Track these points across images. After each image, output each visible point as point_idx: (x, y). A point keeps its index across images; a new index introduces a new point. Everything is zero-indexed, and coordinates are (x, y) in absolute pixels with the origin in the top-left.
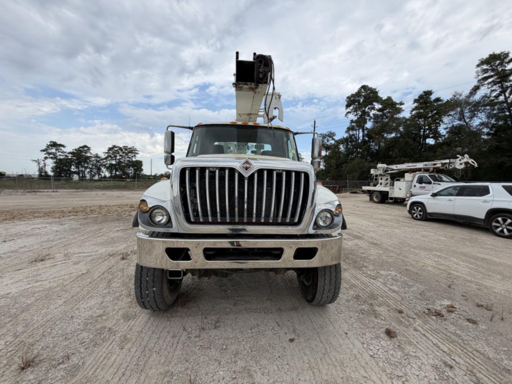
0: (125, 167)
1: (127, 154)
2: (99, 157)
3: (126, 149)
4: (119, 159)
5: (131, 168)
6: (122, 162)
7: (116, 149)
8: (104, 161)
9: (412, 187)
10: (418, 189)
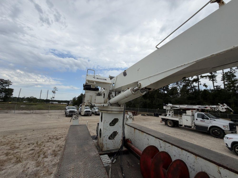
5: (3, 93)
9: (194, 120)
10: (199, 122)
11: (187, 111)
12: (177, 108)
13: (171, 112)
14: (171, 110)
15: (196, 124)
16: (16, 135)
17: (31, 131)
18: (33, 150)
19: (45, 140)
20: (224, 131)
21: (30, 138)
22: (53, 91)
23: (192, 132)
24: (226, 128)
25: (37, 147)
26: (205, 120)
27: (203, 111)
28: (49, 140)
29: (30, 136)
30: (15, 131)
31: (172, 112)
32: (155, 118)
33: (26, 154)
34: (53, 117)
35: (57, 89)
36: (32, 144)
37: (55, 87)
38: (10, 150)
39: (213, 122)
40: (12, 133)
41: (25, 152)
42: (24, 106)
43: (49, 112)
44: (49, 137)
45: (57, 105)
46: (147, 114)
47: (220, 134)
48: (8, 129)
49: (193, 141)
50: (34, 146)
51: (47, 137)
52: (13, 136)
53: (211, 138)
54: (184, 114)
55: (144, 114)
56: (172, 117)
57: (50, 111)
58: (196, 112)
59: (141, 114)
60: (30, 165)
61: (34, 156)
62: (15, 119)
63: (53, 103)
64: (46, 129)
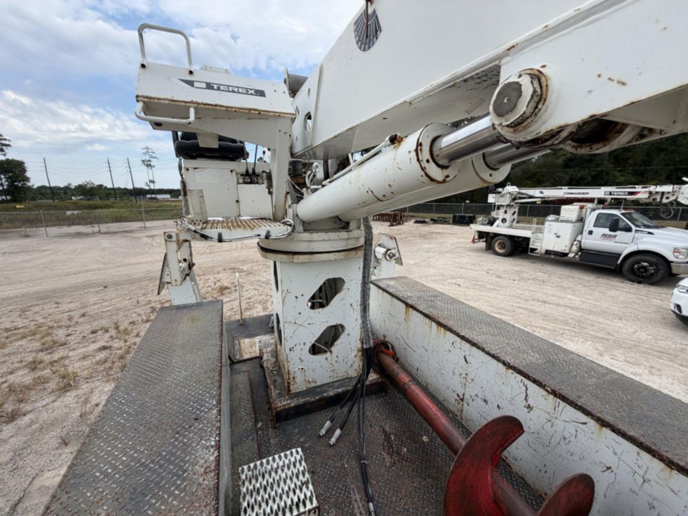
9: (582, 233)
10: (598, 240)
11: (564, 208)
12: (531, 197)
13: (510, 211)
14: (512, 206)
15: (583, 246)
16: (56, 306)
17: (98, 289)
18: (104, 348)
19: (139, 315)
20: (672, 264)
21: (96, 312)
22: (143, 161)
23: (564, 269)
24: (680, 257)
25: (117, 338)
26: (618, 233)
27: (617, 203)
28: (151, 314)
29: (95, 304)
30: (54, 291)
31: (513, 212)
32: (457, 228)
33: (87, 363)
34: (158, 241)
35: (154, 155)
36: (101, 329)
37: (147, 148)
38: (42, 351)
39: (645, 239)
40: (44, 297)
41: (84, 358)
42: (75, 212)
43: (147, 226)
44: (150, 306)
45: (168, 204)
46: (432, 220)
47: (652, 274)
48: (33, 286)
49: (569, 296)
50: (108, 335)
51: (144, 305)
52: (50, 308)
53: (620, 284)
54: (551, 217)
55: (422, 219)
56: (511, 227)
57: (148, 224)
58: (594, 210)
59: (414, 220)
60: (100, 397)
61: (111, 368)
62: (52, 254)
63: (155, 198)
64: (139, 280)
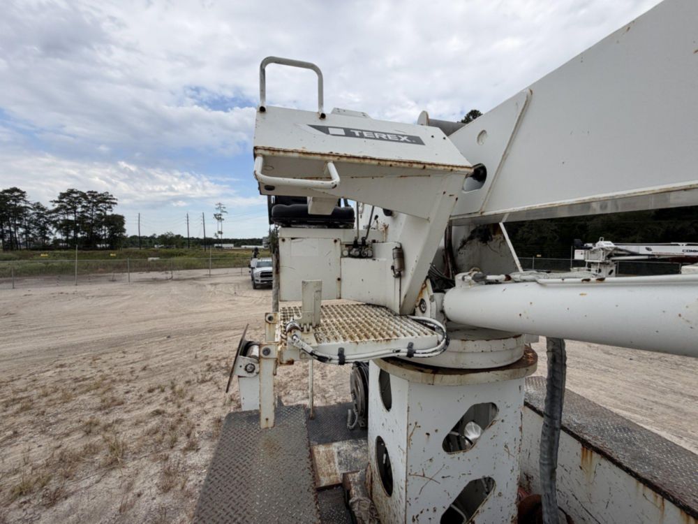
0: (93, 225)
1: (96, 204)
2: (43, 209)
3: (94, 197)
4: (82, 212)
5: (104, 227)
6: (87, 217)
7: (75, 195)
8: (54, 215)
22: (215, 215)
35: (224, 210)
37: (220, 204)
42: (155, 259)
45: (232, 252)
63: (221, 247)
